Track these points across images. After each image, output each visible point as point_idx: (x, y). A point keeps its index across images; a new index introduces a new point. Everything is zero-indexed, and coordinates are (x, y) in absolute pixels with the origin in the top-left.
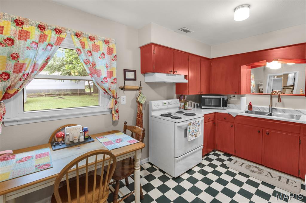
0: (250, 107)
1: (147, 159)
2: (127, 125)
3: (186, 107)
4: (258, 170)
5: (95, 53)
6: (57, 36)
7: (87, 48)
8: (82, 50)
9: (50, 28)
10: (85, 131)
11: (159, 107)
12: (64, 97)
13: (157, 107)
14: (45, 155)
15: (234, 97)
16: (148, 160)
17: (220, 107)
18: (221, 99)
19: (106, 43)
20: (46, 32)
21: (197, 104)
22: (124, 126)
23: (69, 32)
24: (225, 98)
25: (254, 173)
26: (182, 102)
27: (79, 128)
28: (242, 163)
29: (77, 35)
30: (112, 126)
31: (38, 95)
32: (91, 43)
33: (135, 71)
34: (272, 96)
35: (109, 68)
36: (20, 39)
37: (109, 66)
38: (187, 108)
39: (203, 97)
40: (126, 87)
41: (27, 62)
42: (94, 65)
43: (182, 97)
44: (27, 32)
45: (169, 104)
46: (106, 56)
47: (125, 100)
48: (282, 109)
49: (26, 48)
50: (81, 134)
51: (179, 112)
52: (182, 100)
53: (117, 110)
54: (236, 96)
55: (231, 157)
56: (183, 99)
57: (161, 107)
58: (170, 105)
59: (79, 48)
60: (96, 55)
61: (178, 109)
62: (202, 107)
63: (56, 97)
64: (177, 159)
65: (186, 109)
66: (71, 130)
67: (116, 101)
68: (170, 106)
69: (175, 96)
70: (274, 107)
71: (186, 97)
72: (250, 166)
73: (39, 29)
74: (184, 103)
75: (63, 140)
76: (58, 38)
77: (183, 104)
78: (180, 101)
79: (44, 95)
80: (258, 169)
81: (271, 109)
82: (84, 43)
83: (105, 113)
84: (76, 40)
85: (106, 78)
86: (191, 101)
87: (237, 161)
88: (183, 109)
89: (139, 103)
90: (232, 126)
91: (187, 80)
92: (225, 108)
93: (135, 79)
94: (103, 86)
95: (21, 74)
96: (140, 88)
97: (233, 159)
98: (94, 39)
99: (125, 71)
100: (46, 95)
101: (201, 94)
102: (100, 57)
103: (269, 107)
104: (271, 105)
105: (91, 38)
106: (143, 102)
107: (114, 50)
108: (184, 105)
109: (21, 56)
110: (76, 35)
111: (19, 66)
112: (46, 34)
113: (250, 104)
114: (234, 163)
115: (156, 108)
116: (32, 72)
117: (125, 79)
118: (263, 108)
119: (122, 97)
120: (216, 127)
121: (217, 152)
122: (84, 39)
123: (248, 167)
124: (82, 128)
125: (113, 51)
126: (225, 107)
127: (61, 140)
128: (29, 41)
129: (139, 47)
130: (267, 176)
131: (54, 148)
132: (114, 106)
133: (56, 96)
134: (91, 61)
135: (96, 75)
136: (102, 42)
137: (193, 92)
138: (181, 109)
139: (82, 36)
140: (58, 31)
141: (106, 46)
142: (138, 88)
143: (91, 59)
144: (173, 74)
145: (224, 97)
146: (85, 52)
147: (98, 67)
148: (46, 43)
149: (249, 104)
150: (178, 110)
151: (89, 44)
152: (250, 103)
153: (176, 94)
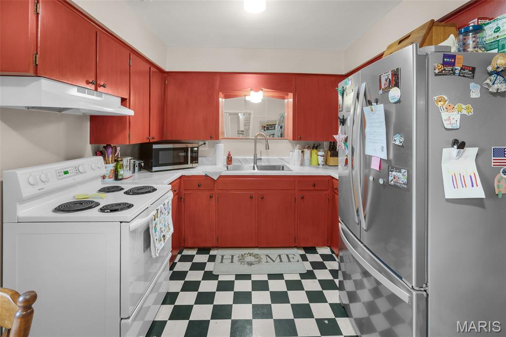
0: (229, 160)
3: (121, 172)
4: (254, 258)
11: (48, 187)
13: (41, 185)
15: (205, 144)
17: (188, 164)
18: (189, 149)
21: (139, 164)
24: (195, 147)
25: (253, 265)
26: (109, 163)
28: (231, 257)
34: (257, 140)
38: (122, 175)
39: (155, 147)
43: (110, 150)
45: (78, 172)
48: (266, 159)
51: (105, 188)
52: (108, 157)
54: (207, 142)
55: (212, 252)
56: (111, 156)
57: (54, 183)
58: (81, 175)
61: (100, 180)
62: (154, 169)
64: (129, 321)
65: (120, 177)
68: (79, 178)
69: (89, 148)
70: (258, 157)
71: (118, 149)
72: (242, 255)
74: (114, 164)
77: (111, 166)
78: (105, 159)
80: (253, 256)
81: (256, 160)
86: (129, 158)
87: (223, 256)
88: (112, 179)
90: (211, 197)
91: (126, 107)
92: (194, 165)
97: (215, 256)
101: (151, 141)
103: (253, 157)
104: (255, 155)
108: (113, 168)
113: (229, 155)
114: (222, 262)
115: (38, 192)
118: (246, 159)
120: (183, 204)
121: (186, 252)
123: (242, 258)
126: (196, 163)
130: (267, 262)
137: (136, 136)
138: (107, 180)
144: (96, 90)
145: (194, 145)
149: (227, 155)
150: (100, 185)
152: (229, 152)
153: (90, 144)
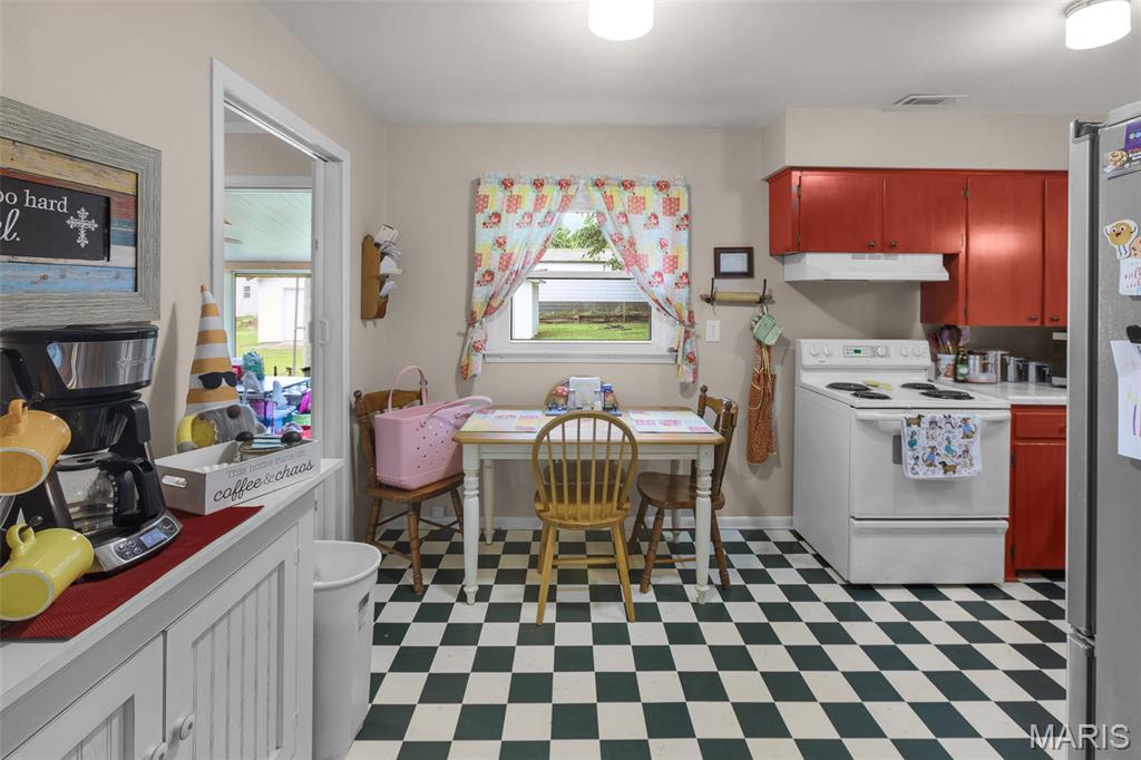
1: (786, 518)
2: (708, 394)
3: (964, 370)
5: (633, 216)
6: (562, 193)
7: (619, 208)
8: (607, 215)
9: (550, 180)
10: (606, 391)
12: (626, 325)
13: (823, 358)
14: (532, 417)
16: (791, 523)
19: (661, 189)
20: (546, 190)
22: (701, 397)
23: (583, 182)
26: (945, 354)
27: (595, 382)
29: (598, 184)
30: (680, 396)
31: (565, 317)
32: (627, 195)
33: (749, 251)
35: (669, 250)
36: (508, 211)
37: (669, 243)
38: (962, 375)
39: (1056, 336)
40: (718, 297)
41: (516, 251)
42: (632, 244)
43: (946, 334)
44: (518, 197)
45: (876, 354)
46: (663, 219)
47: (717, 332)
49: (515, 226)
50: (598, 396)
51: (916, 384)
52: (943, 344)
53: (691, 356)
56: (949, 343)
57: (838, 360)
58: (879, 359)
59: (601, 210)
60: (638, 220)
63: (605, 325)
64: (857, 522)
65: (960, 378)
66: (578, 384)
67: (687, 332)
68: (877, 362)
69: (918, 327)
73: (534, 188)
74: (953, 357)
75: (566, 403)
76: (564, 196)
77: (950, 358)
78: (935, 346)
79: (577, 317)
82: (611, 197)
83: (661, 361)
84: (596, 194)
85: (660, 275)
88: (950, 379)
89: (760, 343)
93: (749, 274)
94: (652, 292)
95: (508, 272)
96: (762, 301)
98: (632, 185)
99: (718, 252)
100: (581, 317)
102: (645, 225)
105: (627, 185)
106: (770, 340)
107: (681, 202)
108: (952, 363)
109: (508, 241)
110: (596, 185)
111: (505, 258)
112: (546, 193)
115: (817, 363)
116: (523, 267)
117: (718, 274)
119: (709, 322)
122: (611, 190)
124: (602, 383)
125: (678, 205)
127: (562, 401)
128: (520, 212)
129: (764, 180)
131: (548, 412)
132: (681, 344)
133: (606, 322)
134: (626, 236)
135: (636, 268)
136: (651, 188)
138: (942, 378)
139: (608, 185)
140: (563, 184)
141: (662, 195)
142: (758, 298)
143: (625, 231)
146: (612, 218)
147: (641, 249)
148: (544, 211)
151: (621, 199)
153: (922, 322)
